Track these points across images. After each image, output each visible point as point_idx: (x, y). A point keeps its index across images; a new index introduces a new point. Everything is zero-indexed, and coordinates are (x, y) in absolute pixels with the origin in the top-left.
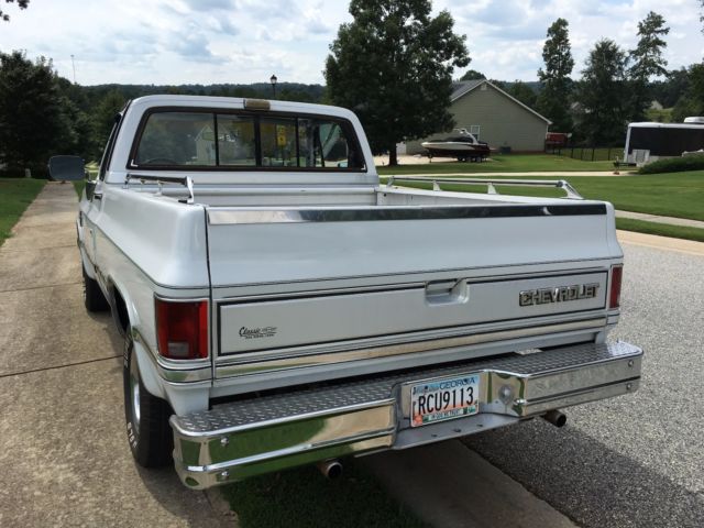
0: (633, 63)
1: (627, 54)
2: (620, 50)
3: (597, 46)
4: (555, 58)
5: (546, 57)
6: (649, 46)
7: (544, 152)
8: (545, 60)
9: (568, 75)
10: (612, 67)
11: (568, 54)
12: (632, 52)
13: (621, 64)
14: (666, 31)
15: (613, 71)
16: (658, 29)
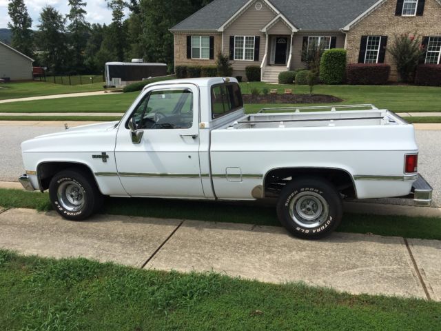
0: (69, 22)
1: (64, 17)
2: (59, 14)
3: (44, 10)
4: (18, 16)
5: (11, 14)
6: (77, 13)
7: (32, 80)
8: (11, 16)
9: (30, 28)
10: (56, 24)
11: (26, 14)
12: (67, 16)
13: (61, 22)
14: (85, 4)
15: (58, 27)
16: (80, 2)
